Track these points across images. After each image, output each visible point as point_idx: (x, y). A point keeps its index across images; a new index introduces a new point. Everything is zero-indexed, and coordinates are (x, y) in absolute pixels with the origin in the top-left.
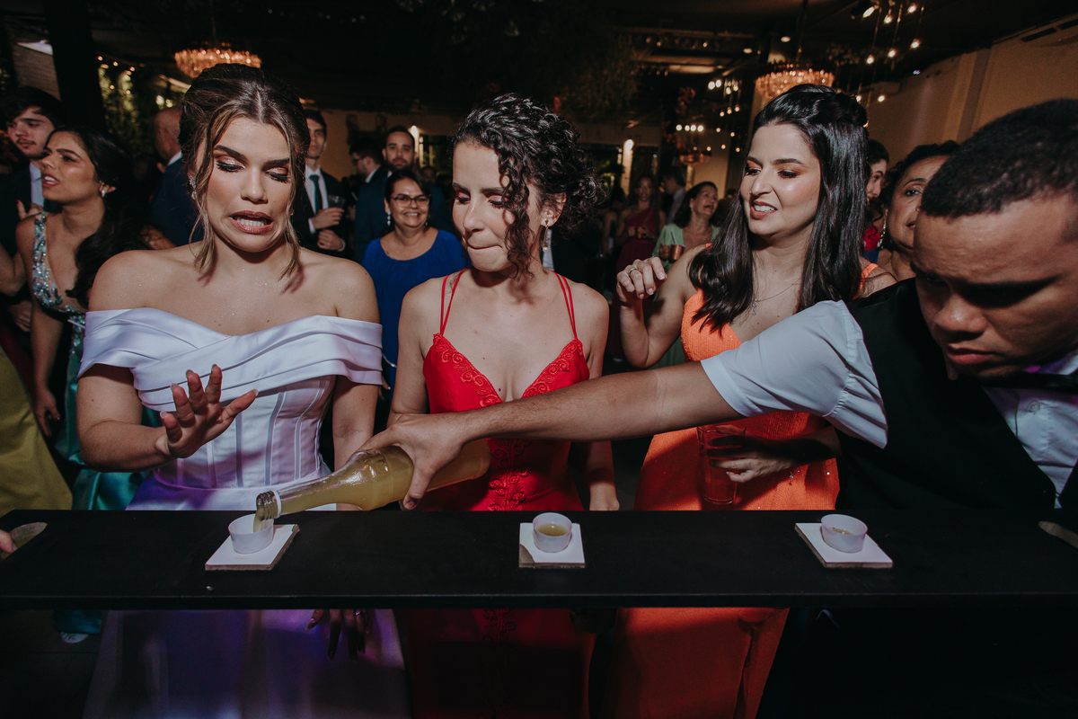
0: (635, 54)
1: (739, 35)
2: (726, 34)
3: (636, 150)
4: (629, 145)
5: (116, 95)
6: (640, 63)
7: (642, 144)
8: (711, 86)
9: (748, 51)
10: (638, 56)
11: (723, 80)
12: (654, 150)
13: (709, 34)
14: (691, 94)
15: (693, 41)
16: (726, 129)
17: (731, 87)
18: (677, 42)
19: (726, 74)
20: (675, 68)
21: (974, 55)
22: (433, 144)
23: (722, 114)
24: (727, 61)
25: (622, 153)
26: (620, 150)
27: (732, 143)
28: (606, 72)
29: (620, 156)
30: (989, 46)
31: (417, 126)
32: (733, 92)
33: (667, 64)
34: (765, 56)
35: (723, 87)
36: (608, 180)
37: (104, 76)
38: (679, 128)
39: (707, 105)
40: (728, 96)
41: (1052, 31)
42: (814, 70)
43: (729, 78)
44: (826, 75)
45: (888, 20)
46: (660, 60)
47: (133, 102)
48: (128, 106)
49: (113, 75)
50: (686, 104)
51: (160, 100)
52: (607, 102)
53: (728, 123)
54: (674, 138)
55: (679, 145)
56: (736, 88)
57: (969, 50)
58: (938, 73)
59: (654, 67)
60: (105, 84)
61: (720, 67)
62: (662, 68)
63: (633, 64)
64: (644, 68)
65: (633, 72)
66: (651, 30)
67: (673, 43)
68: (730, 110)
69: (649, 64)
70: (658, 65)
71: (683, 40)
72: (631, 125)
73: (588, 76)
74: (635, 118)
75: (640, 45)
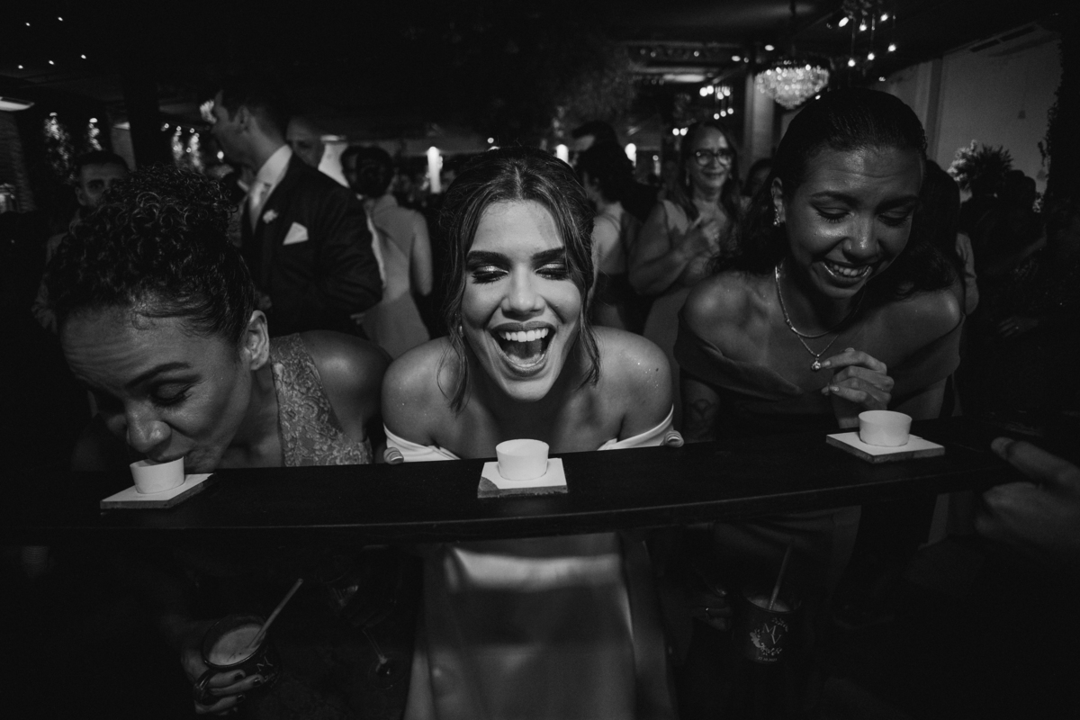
0: (631, 64)
1: (727, 45)
2: (714, 44)
3: (639, 151)
4: (632, 147)
5: (187, 157)
6: (637, 74)
7: (645, 148)
8: (705, 92)
9: (736, 59)
10: (637, 68)
11: (715, 86)
12: (654, 152)
13: (699, 44)
14: (686, 99)
15: (684, 51)
17: (723, 93)
18: (670, 52)
19: (716, 80)
20: (669, 77)
21: (930, 64)
24: (715, 70)
28: (605, 81)
30: (941, 57)
31: (437, 147)
32: (726, 98)
33: (661, 75)
34: (752, 59)
35: (714, 94)
37: (178, 141)
38: (675, 131)
39: (700, 110)
40: (721, 100)
41: (995, 42)
42: (812, 67)
43: (720, 85)
44: (822, 71)
45: (863, 28)
46: (654, 70)
47: (201, 158)
48: (196, 162)
49: (185, 140)
50: (682, 108)
52: (608, 109)
56: (727, 93)
57: (925, 60)
58: (900, 80)
59: (649, 77)
60: (177, 148)
61: (710, 75)
62: (657, 78)
63: (630, 74)
64: (640, 78)
65: (631, 82)
66: (644, 43)
67: (666, 54)
68: (723, 114)
69: (645, 75)
70: (653, 75)
71: (675, 50)
72: (632, 131)
73: (589, 86)
74: (634, 125)
75: (636, 57)
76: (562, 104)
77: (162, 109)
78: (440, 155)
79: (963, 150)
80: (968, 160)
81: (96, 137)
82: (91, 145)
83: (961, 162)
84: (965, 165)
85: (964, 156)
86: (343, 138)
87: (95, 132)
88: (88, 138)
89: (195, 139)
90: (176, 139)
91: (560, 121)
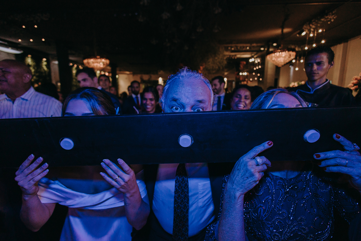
0: (225, 52)
1: (259, 45)
2: (255, 45)
3: (228, 81)
6: (227, 55)
7: (230, 79)
8: (251, 60)
9: (262, 49)
10: (227, 53)
11: (254, 58)
12: (233, 81)
13: (249, 45)
14: (244, 63)
15: (244, 47)
16: (257, 73)
17: (257, 61)
18: (239, 48)
19: (255, 56)
20: (238, 56)
21: (342, 45)
23: (255, 69)
24: (255, 53)
27: (259, 78)
28: (216, 58)
30: (347, 42)
31: (162, 77)
32: (259, 62)
33: (236, 55)
34: (268, 49)
35: (254, 61)
38: (241, 74)
39: (249, 67)
40: (257, 63)
42: (288, 51)
43: (257, 58)
44: (293, 53)
45: (311, 35)
46: (233, 54)
50: (243, 66)
52: (217, 67)
53: (257, 71)
54: (239, 77)
55: (241, 79)
57: (340, 43)
61: (253, 55)
63: (225, 56)
64: (228, 56)
65: (225, 58)
66: (230, 45)
67: (237, 48)
68: (257, 68)
69: (230, 56)
70: (233, 56)
71: (241, 47)
72: (226, 73)
73: (211, 60)
74: (227, 72)
75: (227, 49)
76: (202, 66)
77: (70, 58)
78: (163, 80)
79: (356, 77)
80: (358, 81)
81: (45, 65)
82: (43, 68)
83: (355, 81)
84: (357, 82)
85: (356, 79)
86: (131, 72)
87: (45, 63)
88: (42, 65)
90: (74, 69)
91: (201, 71)
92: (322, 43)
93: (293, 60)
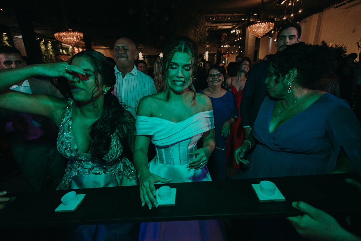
0: (207, 23)
1: (240, 14)
2: (236, 14)
3: (209, 54)
4: (207, 53)
5: (47, 50)
6: (208, 26)
7: (211, 53)
8: (232, 32)
9: (243, 19)
10: (208, 24)
11: (236, 30)
12: (215, 54)
13: (230, 15)
14: (225, 35)
15: (225, 17)
16: (237, 46)
17: (238, 32)
18: (220, 18)
19: (236, 28)
20: (220, 27)
21: (318, 14)
22: (146, 58)
23: (236, 41)
24: (236, 24)
25: (205, 56)
26: (204, 55)
27: (240, 50)
28: (198, 30)
29: (204, 57)
30: (322, 11)
31: (141, 52)
32: (239, 34)
33: (217, 26)
34: (249, 20)
35: (235, 32)
36: (201, 64)
37: (43, 44)
38: (222, 46)
39: (230, 38)
40: (237, 35)
41: (345, 4)
42: (268, 22)
43: (238, 29)
44: (272, 23)
45: (290, 4)
46: (215, 25)
47: (53, 52)
48: (51, 53)
49: (46, 44)
50: (224, 38)
51: (61, 51)
52: (199, 40)
53: (238, 43)
54: (221, 49)
55: (223, 52)
56: (240, 32)
57: (316, 13)
58: (305, 22)
59: (213, 27)
60: (43, 47)
61: (234, 26)
62: (216, 27)
63: (206, 27)
64: (210, 28)
65: (207, 30)
66: (211, 15)
67: (219, 19)
68: (238, 40)
71: (222, 18)
72: (208, 46)
73: (192, 32)
74: (208, 44)
75: (208, 21)
77: (35, 32)
78: (142, 55)
81: (6, 40)
82: (4, 43)
86: (108, 47)
87: (6, 38)
88: (3, 40)
89: (50, 44)
90: (42, 43)
92: (300, 13)
93: (272, 30)
